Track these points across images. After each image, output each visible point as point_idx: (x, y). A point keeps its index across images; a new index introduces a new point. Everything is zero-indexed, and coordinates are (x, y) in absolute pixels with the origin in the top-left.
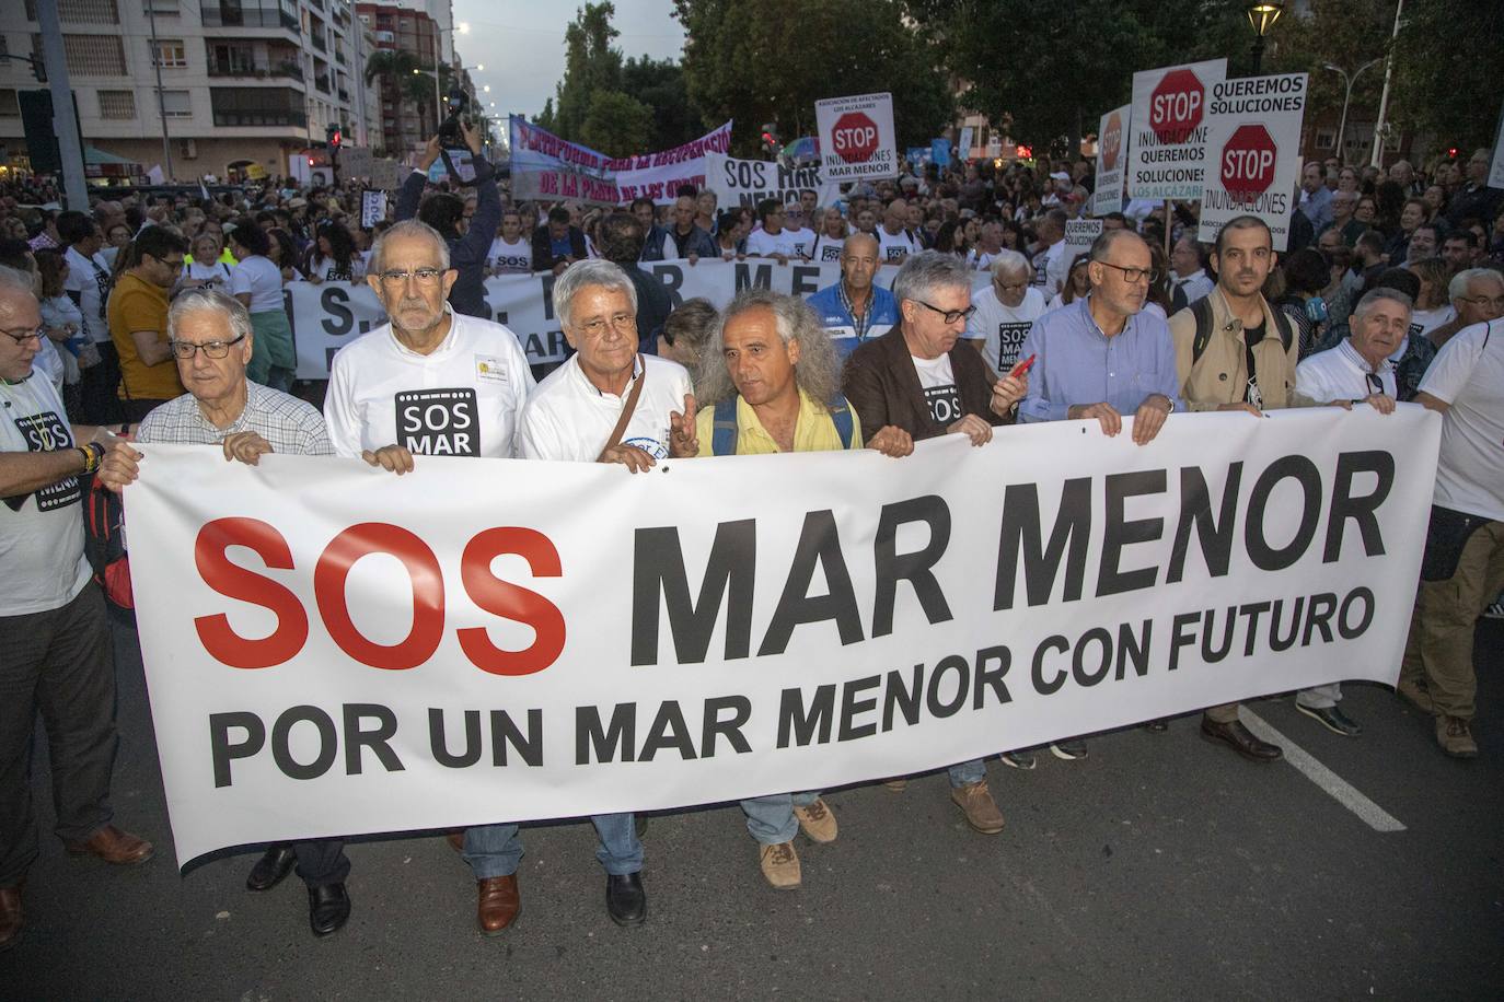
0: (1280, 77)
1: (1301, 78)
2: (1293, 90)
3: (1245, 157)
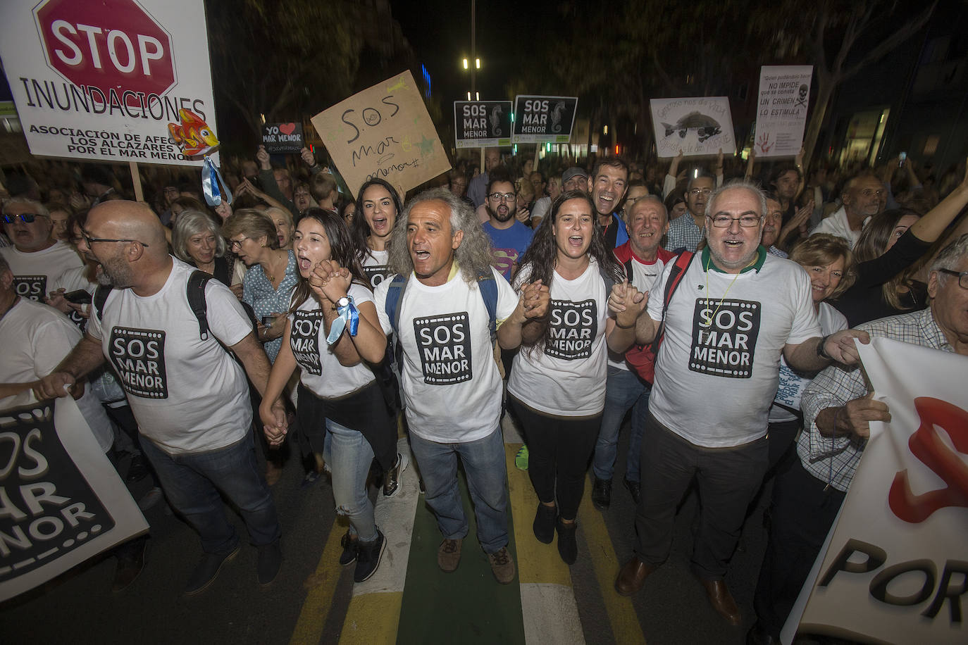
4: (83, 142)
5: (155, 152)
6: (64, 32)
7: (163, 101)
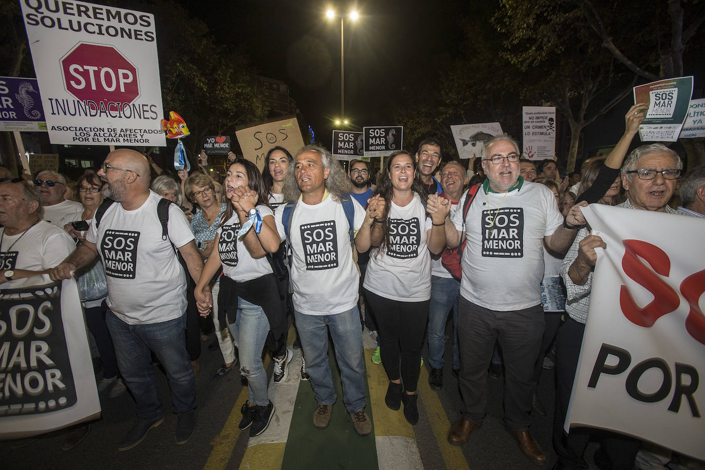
0: (123, 11)
1: (149, 17)
2: (141, 25)
3: (97, 74)
4: (82, 134)
5: (126, 138)
6: (76, 70)
7: (132, 107)
